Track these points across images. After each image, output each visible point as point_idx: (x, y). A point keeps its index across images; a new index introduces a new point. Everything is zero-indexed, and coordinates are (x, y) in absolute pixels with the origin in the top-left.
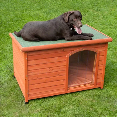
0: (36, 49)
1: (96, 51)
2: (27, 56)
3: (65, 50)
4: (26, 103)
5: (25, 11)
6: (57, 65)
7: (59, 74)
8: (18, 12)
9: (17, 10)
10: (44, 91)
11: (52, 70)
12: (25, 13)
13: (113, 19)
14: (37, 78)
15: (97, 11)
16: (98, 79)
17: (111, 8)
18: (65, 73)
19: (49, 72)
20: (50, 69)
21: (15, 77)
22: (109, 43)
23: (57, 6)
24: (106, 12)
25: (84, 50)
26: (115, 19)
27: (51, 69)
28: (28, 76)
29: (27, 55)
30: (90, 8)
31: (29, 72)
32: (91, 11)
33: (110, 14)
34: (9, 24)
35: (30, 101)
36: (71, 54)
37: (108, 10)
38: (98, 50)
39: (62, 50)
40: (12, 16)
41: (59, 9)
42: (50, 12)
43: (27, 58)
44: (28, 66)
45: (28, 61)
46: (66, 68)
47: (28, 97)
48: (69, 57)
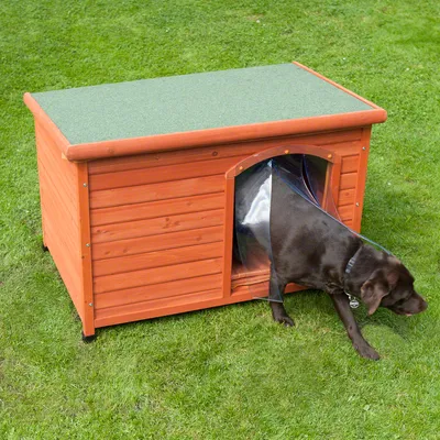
0: (118, 151)
1: (330, 156)
2: (89, 175)
3: (222, 152)
4: (89, 339)
5: (78, 16)
6: (192, 208)
7: (198, 239)
8: (57, 20)
9: (50, 14)
10: (150, 297)
11: (177, 223)
12: (80, 23)
13: (390, 44)
14: (125, 251)
15: (334, 13)
17: (383, 5)
18: (222, 236)
19: (166, 230)
20: (167, 220)
21: (46, 249)
22: (376, 128)
24: (366, 20)
25: (287, 152)
26: (397, 42)
27: (173, 219)
28: (92, 245)
29: (86, 172)
30: (308, 6)
31: (95, 230)
32: (311, 15)
33: (380, 26)
34: (23, 64)
35: (99, 330)
36: (241, 168)
37: (371, 13)
38: (334, 153)
39: (211, 153)
40: (34, 34)
41: (199, 10)
42: (167, 19)
43: (89, 182)
44: (90, 209)
45: (90, 192)
46: (224, 217)
47: (95, 317)
48: (236, 178)
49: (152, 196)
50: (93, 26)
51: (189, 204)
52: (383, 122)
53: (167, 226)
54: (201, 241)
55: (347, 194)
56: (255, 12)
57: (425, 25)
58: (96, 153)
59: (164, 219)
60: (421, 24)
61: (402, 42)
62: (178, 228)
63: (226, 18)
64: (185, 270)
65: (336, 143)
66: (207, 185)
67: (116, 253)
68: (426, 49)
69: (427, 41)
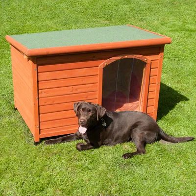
4: (36, 144)
8: (18, 22)
9: (14, 20)
10: (64, 125)
11: (77, 89)
12: (28, 24)
14: (53, 102)
15: (141, 20)
20: (72, 88)
33: (162, 24)
34: (3, 39)
36: (106, 64)
37: (158, 20)
40: (7, 27)
42: (67, 22)
45: (38, 73)
46: (98, 87)
47: (40, 133)
48: (103, 68)
49: (66, 76)
50: (34, 25)
53: (72, 91)
56: (106, 19)
57: (182, 24)
60: (180, 24)
61: (172, 31)
62: (78, 91)
63: (94, 22)
67: (49, 103)
68: (183, 33)
69: (183, 30)
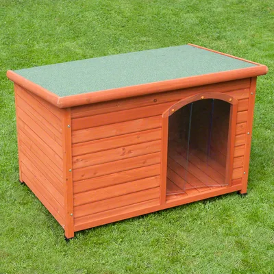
0: (94, 99)
1: (230, 100)
2: (72, 119)
3: (160, 99)
5: (35, 42)
6: (140, 140)
7: (144, 163)
13: (262, 57)
16: (235, 171)
17: (253, 32)
19: (122, 157)
23: (115, 30)
24: (242, 42)
25: (203, 97)
27: (127, 149)
28: (73, 170)
29: (70, 116)
30: (199, 34)
31: (75, 159)
32: (202, 40)
38: (234, 97)
39: (153, 100)
41: (122, 37)
43: (71, 124)
44: (72, 144)
51: (138, 137)
52: (265, 74)
54: (146, 164)
55: (242, 126)
58: (78, 102)
59: (121, 149)
64: (134, 186)
65: (233, 90)
66: (151, 123)
